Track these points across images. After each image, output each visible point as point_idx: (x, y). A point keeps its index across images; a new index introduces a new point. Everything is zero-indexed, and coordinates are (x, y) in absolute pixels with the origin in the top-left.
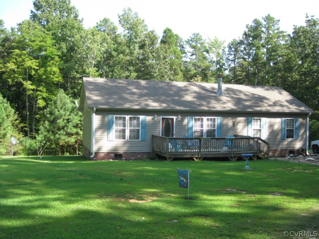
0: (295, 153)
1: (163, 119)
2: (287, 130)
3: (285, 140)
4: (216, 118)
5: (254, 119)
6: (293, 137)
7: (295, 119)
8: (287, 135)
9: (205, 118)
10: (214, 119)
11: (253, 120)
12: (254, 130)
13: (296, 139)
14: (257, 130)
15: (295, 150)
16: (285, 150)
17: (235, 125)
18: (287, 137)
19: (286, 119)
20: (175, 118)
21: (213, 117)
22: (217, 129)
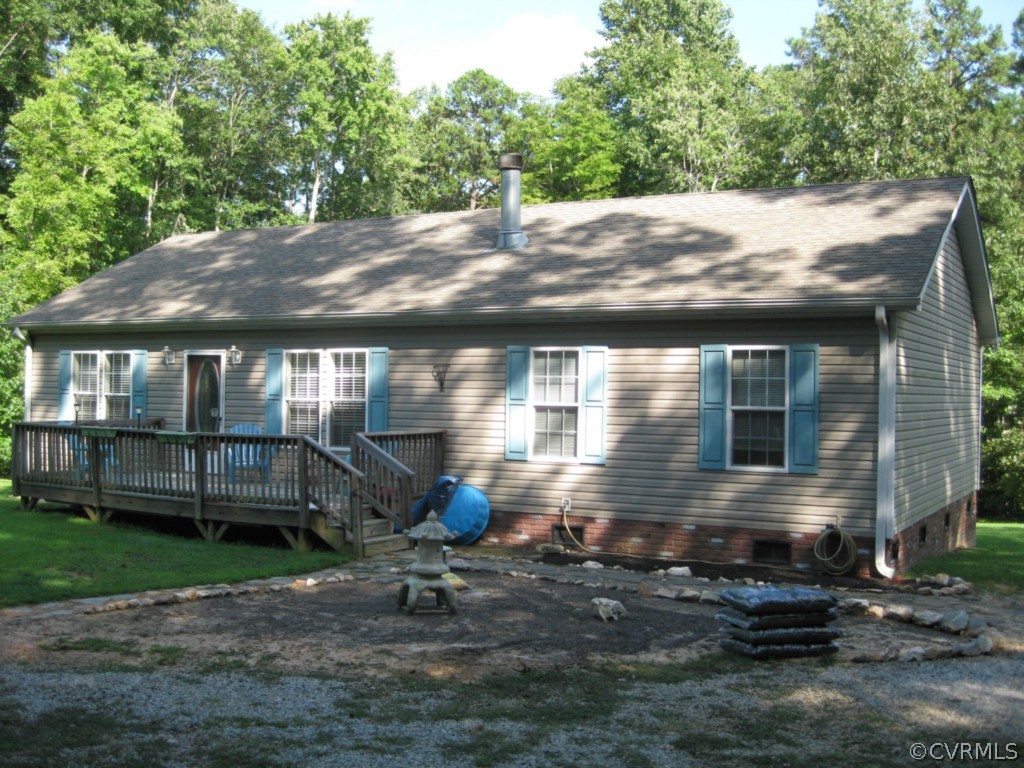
0: (795, 556)
1: (191, 359)
2: (737, 414)
3: (723, 471)
4: (367, 351)
5: (539, 355)
6: (777, 460)
7: (794, 352)
8: (735, 442)
9: (325, 355)
10: (361, 358)
11: (532, 360)
12: (540, 409)
13: (800, 469)
14: (557, 410)
15: (798, 541)
16: (729, 532)
17: (446, 383)
18: (740, 458)
19: (729, 349)
20: (223, 354)
21: (354, 350)
22: (371, 402)
